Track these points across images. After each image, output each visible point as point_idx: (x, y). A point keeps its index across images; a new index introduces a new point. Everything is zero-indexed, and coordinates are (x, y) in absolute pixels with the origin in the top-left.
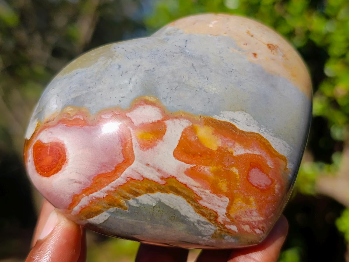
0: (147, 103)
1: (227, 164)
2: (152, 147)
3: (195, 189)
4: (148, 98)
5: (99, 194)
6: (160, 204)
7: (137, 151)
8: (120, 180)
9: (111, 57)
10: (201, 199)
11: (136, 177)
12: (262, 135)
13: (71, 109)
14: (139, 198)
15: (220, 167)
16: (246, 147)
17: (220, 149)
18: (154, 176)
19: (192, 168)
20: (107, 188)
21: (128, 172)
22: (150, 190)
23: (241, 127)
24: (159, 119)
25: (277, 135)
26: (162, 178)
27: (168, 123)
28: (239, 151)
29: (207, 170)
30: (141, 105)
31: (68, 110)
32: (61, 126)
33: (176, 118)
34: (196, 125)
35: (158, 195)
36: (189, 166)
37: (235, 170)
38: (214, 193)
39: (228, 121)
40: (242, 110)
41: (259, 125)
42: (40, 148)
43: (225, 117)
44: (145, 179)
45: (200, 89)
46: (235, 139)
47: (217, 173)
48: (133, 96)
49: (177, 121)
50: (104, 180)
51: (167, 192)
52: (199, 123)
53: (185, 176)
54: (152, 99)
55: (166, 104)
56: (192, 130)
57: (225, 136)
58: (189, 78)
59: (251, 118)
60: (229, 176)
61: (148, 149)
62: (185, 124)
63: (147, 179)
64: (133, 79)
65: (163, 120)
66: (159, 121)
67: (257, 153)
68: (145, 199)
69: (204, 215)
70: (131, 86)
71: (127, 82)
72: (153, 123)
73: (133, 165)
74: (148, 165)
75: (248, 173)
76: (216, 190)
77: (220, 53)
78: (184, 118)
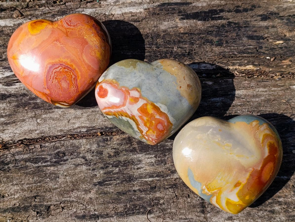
0: (137, 90)
1: (152, 119)
2: (132, 105)
3: (139, 122)
4: (138, 89)
5: (112, 110)
6: (128, 121)
7: (127, 103)
8: (119, 110)
9: (135, 68)
10: (140, 125)
11: (124, 111)
12: (168, 115)
13: (115, 81)
14: (122, 117)
15: (149, 119)
16: (160, 116)
17: (152, 114)
18: (129, 113)
19: (141, 116)
20: (115, 110)
21: (122, 108)
22: (126, 116)
23: (162, 110)
24: (138, 97)
25: (173, 116)
26: (131, 115)
27: (140, 99)
28: (157, 117)
29: (145, 118)
30: (135, 90)
31: (114, 81)
32: (110, 85)
33: (143, 99)
34: (148, 104)
35: (128, 119)
36: (140, 115)
37: (154, 122)
38: (144, 125)
39: (159, 106)
40: (165, 105)
41: (168, 112)
42: (101, 88)
43: (158, 105)
44: (126, 113)
45: (155, 93)
46: (158, 113)
47: (148, 120)
48: (134, 86)
49: (143, 100)
50: (115, 107)
51: (131, 119)
52: (149, 103)
53: (138, 117)
54: (139, 90)
55: (142, 93)
56: (146, 105)
57: (155, 111)
58: (154, 88)
59: (167, 108)
60: (151, 122)
61: (131, 104)
62: (145, 102)
63: (127, 113)
64: (137, 80)
65: (139, 98)
66: (137, 98)
67: (163, 119)
68: (124, 118)
69: (139, 130)
70: (135, 83)
71: (134, 80)
72: (136, 98)
73: (125, 107)
74: (129, 109)
75: (157, 124)
76: (145, 125)
77: (169, 82)
78: (145, 100)
